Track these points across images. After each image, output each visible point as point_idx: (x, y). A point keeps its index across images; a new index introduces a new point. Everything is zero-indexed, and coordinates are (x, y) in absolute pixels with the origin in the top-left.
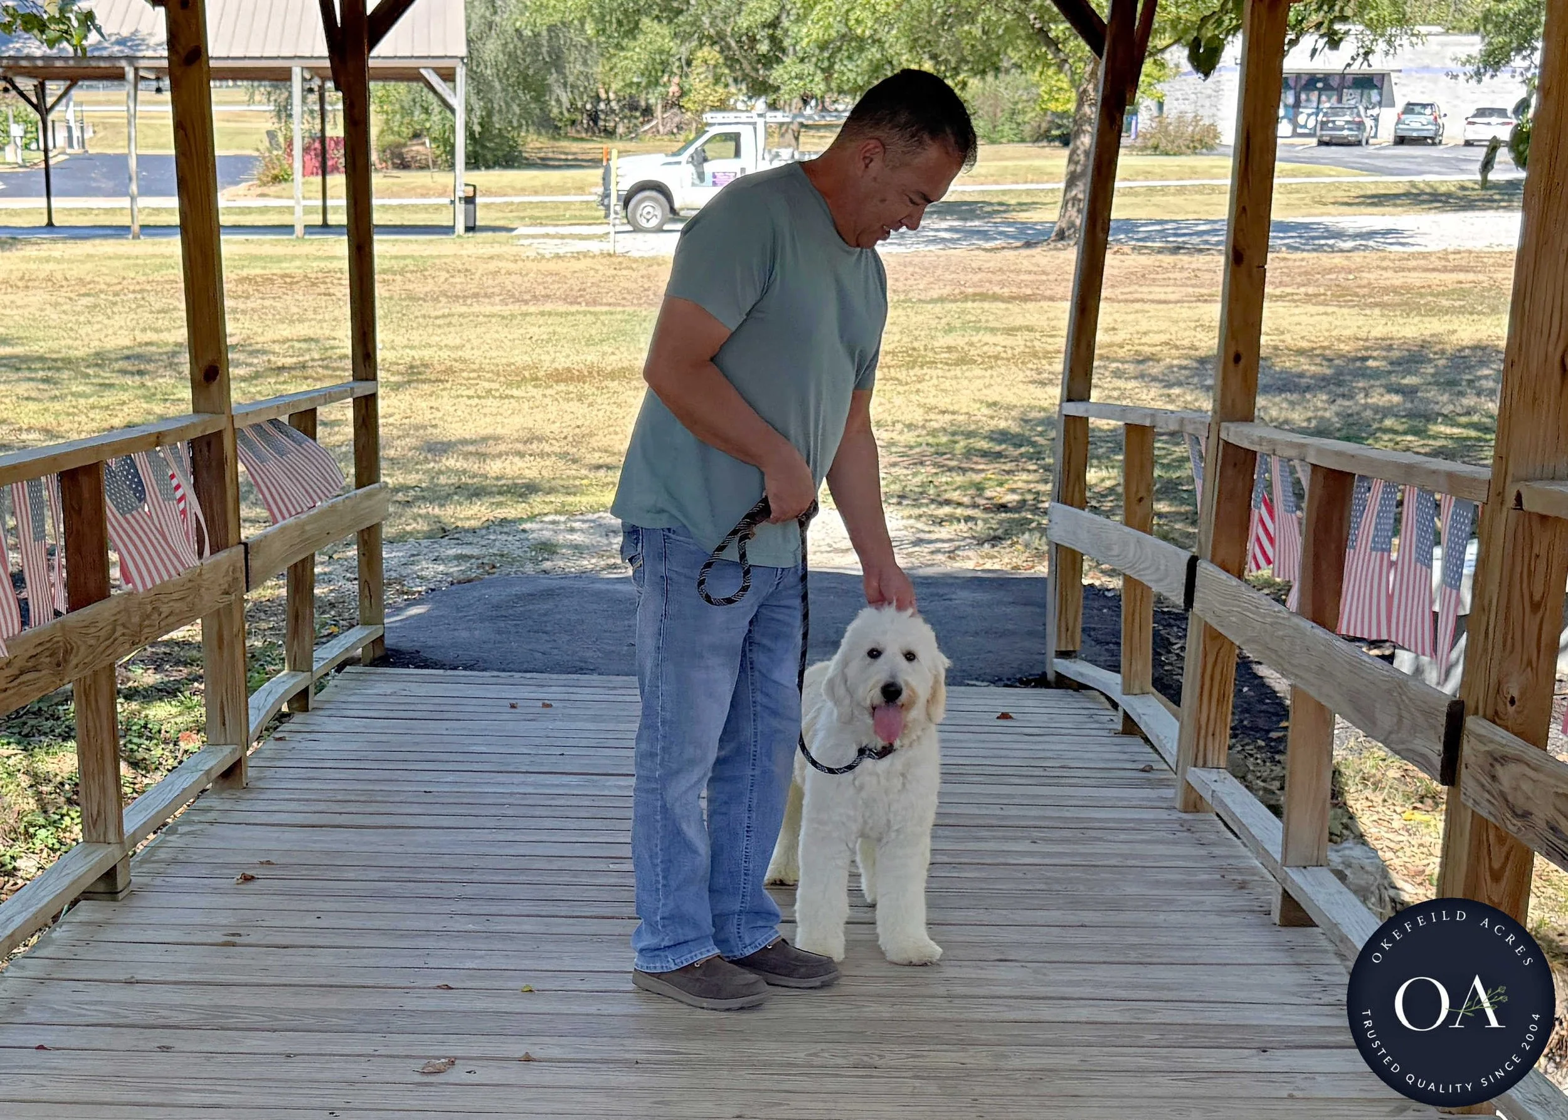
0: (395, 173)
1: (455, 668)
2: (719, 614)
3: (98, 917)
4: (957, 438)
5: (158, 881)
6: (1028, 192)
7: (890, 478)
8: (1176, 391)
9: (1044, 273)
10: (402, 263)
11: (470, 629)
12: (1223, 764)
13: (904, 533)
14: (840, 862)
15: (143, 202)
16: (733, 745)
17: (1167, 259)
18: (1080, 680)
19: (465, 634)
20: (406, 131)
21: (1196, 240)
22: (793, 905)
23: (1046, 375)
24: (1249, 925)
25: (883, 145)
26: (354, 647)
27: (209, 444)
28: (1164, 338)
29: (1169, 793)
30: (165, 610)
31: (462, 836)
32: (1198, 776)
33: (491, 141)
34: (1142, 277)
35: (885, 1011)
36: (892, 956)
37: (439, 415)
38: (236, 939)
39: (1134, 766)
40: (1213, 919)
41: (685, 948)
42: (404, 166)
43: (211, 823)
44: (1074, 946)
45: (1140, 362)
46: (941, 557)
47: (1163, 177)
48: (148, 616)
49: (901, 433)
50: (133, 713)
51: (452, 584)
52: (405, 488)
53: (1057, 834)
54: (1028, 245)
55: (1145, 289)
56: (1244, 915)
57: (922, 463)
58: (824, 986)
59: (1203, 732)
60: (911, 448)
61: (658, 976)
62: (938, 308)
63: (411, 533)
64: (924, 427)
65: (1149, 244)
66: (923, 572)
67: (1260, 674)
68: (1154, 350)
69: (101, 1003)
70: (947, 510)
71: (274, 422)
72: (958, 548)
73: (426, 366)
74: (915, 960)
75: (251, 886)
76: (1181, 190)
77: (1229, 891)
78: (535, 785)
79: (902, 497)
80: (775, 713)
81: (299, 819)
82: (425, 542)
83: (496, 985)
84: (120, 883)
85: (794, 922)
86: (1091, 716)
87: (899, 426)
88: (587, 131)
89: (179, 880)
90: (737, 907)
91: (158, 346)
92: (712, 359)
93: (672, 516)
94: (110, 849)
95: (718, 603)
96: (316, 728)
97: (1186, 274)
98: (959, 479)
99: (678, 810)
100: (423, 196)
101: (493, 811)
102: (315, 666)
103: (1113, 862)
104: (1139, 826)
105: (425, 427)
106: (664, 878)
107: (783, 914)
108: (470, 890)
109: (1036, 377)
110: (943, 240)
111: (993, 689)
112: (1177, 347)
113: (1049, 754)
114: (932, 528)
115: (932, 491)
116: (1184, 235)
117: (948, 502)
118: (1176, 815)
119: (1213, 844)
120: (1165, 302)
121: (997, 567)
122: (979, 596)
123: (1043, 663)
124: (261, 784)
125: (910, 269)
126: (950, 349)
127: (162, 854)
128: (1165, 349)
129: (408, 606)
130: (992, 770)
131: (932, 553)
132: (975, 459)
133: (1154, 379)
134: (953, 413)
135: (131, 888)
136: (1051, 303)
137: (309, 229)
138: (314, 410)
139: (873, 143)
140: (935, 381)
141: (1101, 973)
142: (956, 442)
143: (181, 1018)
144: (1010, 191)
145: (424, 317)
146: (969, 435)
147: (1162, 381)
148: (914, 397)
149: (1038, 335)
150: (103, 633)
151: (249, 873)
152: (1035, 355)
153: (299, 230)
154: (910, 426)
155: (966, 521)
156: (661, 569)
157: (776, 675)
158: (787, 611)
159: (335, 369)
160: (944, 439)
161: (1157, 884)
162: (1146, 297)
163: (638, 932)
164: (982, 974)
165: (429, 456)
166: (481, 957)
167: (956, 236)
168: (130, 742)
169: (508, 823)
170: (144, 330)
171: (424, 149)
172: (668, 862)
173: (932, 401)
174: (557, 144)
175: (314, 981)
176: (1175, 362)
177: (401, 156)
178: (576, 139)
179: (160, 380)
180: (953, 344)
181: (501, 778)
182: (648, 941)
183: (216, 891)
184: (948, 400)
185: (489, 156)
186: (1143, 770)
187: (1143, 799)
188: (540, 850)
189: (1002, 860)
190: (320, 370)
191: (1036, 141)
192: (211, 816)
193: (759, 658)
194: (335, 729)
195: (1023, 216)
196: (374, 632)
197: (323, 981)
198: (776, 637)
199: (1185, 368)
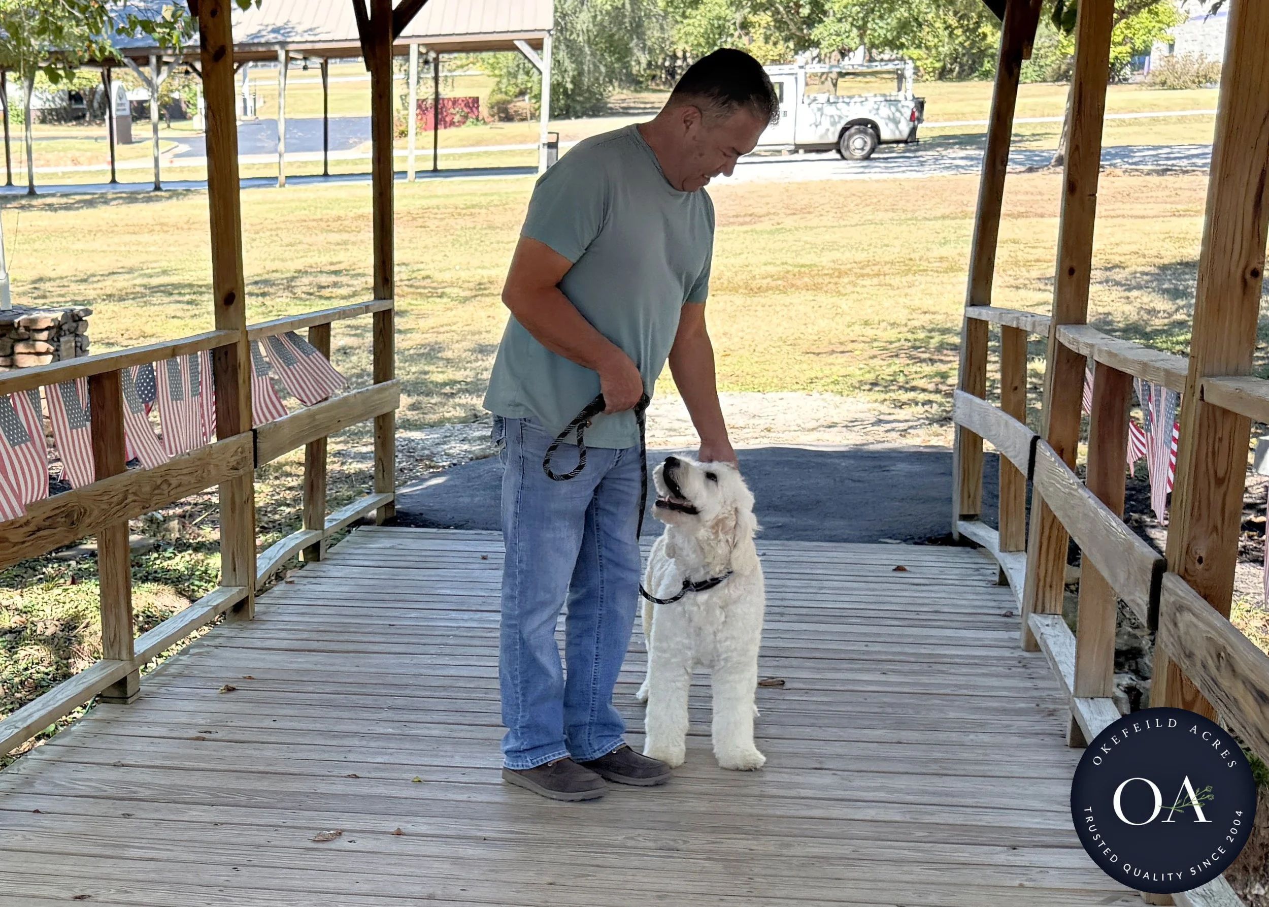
0: (501, 124)
1: (448, 527)
2: (564, 487)
3: (112, 716)
4: (933, 334)
5: (163, 690)
6: (1042, 124)
7: (867, 368)
8: (1135, 293)
9: (1041, 194)
10: (489, 198)
11: (472, 496)
12: (1059, 611)
13: (868, 414)
14: (679, 684)
15: (289, 157)
16: (584, 590)
17: (1155, 179)
18: (974, 539)
19: (467, 500)
20: (513, 90)
21: (1184, 162)
22: (643, 719)
23: (1021, 281)
24: (1044, 746)
25: (700, 111)
26: (368, 509)
27: (226, 353)
28: (1134, 248)
29: (1017, 635)
30: (174, 482)
31: (407, 660)
32: (1036, 620)
33: (580, 95)
34: (1127, 196)
35: (701, 806)
36: (722, 763)
37: (494, 322)
38: (207, 736)
39: (998, 612)
40: (1015, 740)
41: (540, 751)
42: (508, 118)
43: (216, 647)
44: (885, 759)
45: (1107, 269)
46: (894, 435)
47: (1168, 109)
48: (158, 487)
49: (885, 329)
50: (197, 562)
51: (471, 459)
52: (452, 383)
53: (907, 667)
54: (1031, 170)
55: (1128, 206)
56: (1041, 737)
57: (897, 356)
58: (657, 785)
59: (1041, 584)
60: (891, 343)
61: (520, 772)
62: (938, 224)
63: (449, 420)
64: (906, 325)
65: (1141, 167)
66: (872, 447)
67: (1152, 536)
68: (1122, 259)
69: (91, 780)
70: (912, 395)
71: (291, 335)
72: (911, 427)
73: (491, 282)
74: (742, 767)
75: (232, 695)
76: (1181, 120)
77: (1038, 718)
78: (479, 620)
79: (875, 384)
80: (617, 565)
81: (285, 644)
82: (459, 426)
83: (395, 775)
84: (130, 690)
85: (644, 733)
86: (977, 570)
87: (883, 325)
88: (664, 83)
89: (178, 690)
90: (588, 719)
91: (282, 272)
92: (559, 285)
93: (527, 409)
94: (122, 664)
95: (558, 479)
96: (323, 574)
97: (1167, 193)
98: (927, 369)
99: (532, 642)
100: (521, 142)
101: (439, 640)
102: (327, 525)
103: (948, 691)
104: (984, 661)
105: (480, 333)
106: (523, 695)
107: (629, 725)
108: (400, 702)
109: (1013, 282)
110: (957, 167)
111: (904, 546)
112: (1144, 256)
113: (926, 601)
114: (892, 411)
115: (901, 379)
116: (1175, 158)
117: (913, 389)
118: (1018, 653)
119: (1043, 678)
120: (1143, 217)
121: (941, 443)
122: (916, 468)
123: (950, 524)
124: (264, 618)
125: (922, 192)
126: (941, 259)
127: (172, 670)
128: (1134, 257)
129: (431, 478)
130: (872, 614)
131: (887, 431)
132: (945, 352)
133: (1118, 283)
134: (934, 313)
135: (139, 694)
136: (1040, 220)
137: (420, 174)
138: (328, 324)
139: (691, 110)
140: (923, 286)
141: (901, 782)
142: (931, 338)
143: (144, 793)
144: (1027, 124)
145: (498, 242)
146: (944, 331)
147: (1122, 285)
148: (902, 300)
149: (1022, 246)
150: (115, 499)
151: (234, 685)
152: (1016, 263)
153: (411, 174)
154: (893, 325)
155: (923, 404)
156: (520, 452)
157: (619, 534)
158: (627, 483)
159: (417, 288)
160: (921, 335)
161: (979, 709)
162: (1125, 212)
163: (507, 737)
164: (800, 779)
165: (480, 356)
166: (391, 754)
167: (969, 163)
168: (193, 584)
169: (448, 650)
170: (274, 260)
171: (525, 104)
172: (526, 682)
173: (917, 303)
174: (638, 95)
175: (254, 768)
176: (1140, 269)
177: (506, 110)
178: (655, 91)
179: (278, 300)
180: (945, 254)
181: (454, 615)
182: (513, 744)
183: (204, 699)
184: (931, 302)
185: (578, 108)
186: (1005, 616)
187: (996, 640)
188: (464, 672)
189: (851, 688)
190: (406, 288)
191: (1057, 80)
192: (218, 641)
193: (604, 520)
194: (339, 575)
195: (1033, 146)
196: (388, 498)
197: (261, 768)
198: (618, 504)
199: (1147, 274)
